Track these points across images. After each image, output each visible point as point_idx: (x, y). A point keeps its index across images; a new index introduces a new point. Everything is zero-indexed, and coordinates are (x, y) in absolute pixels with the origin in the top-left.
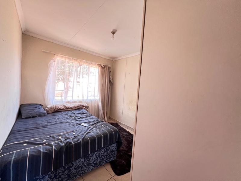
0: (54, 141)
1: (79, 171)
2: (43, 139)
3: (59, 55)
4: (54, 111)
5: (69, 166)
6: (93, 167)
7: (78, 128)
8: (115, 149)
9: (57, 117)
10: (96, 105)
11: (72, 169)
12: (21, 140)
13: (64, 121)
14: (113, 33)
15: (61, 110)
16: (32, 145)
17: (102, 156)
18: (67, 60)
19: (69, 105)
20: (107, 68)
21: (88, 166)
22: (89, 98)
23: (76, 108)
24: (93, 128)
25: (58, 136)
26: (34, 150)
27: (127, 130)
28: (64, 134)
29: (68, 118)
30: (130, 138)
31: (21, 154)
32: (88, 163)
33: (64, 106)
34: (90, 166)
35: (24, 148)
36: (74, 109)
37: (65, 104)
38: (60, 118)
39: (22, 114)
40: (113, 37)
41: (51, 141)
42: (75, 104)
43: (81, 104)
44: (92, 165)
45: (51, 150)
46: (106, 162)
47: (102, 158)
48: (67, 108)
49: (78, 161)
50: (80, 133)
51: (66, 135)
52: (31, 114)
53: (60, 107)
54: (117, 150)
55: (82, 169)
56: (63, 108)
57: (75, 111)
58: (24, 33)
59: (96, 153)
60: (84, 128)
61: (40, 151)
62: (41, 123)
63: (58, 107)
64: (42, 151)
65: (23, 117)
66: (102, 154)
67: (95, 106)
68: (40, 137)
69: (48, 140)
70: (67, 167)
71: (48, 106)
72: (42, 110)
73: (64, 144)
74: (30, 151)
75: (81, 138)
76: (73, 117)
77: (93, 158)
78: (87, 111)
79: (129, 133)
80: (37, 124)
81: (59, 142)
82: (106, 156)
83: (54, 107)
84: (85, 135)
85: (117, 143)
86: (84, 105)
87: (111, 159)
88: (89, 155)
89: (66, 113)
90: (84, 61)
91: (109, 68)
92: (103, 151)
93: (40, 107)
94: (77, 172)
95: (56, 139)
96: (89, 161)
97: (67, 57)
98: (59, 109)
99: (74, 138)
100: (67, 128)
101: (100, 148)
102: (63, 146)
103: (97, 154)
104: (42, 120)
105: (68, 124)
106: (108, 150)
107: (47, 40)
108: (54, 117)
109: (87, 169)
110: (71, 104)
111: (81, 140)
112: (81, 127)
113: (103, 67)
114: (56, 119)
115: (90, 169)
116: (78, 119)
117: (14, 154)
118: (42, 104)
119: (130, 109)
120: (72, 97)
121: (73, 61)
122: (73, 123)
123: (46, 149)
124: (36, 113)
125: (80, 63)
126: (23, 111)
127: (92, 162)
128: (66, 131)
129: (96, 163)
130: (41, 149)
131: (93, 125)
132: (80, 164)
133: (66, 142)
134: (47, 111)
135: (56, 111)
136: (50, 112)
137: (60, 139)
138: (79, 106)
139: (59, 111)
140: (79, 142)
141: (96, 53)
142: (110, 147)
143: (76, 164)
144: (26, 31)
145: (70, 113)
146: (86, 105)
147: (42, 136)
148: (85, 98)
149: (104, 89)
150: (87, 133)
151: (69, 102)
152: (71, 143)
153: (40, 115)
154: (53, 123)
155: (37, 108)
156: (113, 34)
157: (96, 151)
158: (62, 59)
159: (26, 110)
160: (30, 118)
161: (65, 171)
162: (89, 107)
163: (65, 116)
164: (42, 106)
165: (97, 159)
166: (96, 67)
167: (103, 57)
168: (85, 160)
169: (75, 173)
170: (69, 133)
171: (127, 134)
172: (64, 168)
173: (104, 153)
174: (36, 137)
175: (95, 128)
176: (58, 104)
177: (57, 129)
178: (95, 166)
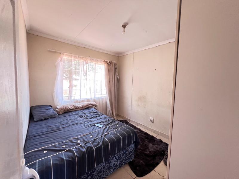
0: (74, 146)
1: (101, 175)
2: (62, 144)
3: (65, 53)
4: (64, 112)
5: (91, 171)
6: (114, 169)
7: (94, 130)
8: (133, 149)
9: (68, 118)
10: (104, 102)
11: (95, 174)
12: (39, 146)
13: (76, 122)
14: (124, 26)
15: (71, 111)
16: (53, 152)
17: (121, 158)
18: (73, 59)
19: (79, 105)
20: (113, 64)
21: (109, 169)
22: (97, 96)
23: (86, 107)
24: (108, 129)
25: (76, 140)
26: (56, 159)
27: (138, 127)
28: (81, 137)
29: (80, 118)
30: (142, 135)
31: (44, 163)
32: (109, 167)
33: (74, 105)
34: (111, 169)
35: (46, 156)
36: (83, 108)
37: (74, 104)
38: (72, 119)
39: (34, 117)
40: (125, 31)
41: (70, 146)
42: (83, 103)
43: (90, 103)
44: (112, 168)
45: (73, 157)
46: (125, 164)
47: (121, 160)
48: (77, 108)
49: (99, 166)
50: (98, 135)
51: (84, 138)
52: (43, 116)
53: (70, 107)
54: (135, 151)
55: (104, 173)
56: (73, 108)
57: (85, 110)
58: (28, 32)
59: (116, 155)
60: (100, 129)
61: (63, 159)
62: (55, 126)
63: (68, 107)
64: (65, 158)
65: (35, 120)
66: (122, 156)
67: (103, 104)
68: (58, 142)
69: (67, 145)
70: (90, 172)
71: (58, 107)
72: (52, 112)
73: (85, 150)
74: (52, 160)
75: (101, 142)
76: (84, 117)
77: (114, 161)
78: (96, 109)
79: (140, 130)
80: (51, 127)
81: (79, 147)
82: (125, 157)
83: (64, 107)
84: (104, 138)
85: (135, 143)
86: (92, 104)
87: (130, 159)
88: (110, 158)
89: (77, 113)
90: (90, 58)
91: (115, 64)
92: (123, 153)
93: (50, 108)
94: (99, 177)
95: (75, 144)
96: (110, 164)
97: (73, 55)
98: (69, 109)
99: (93, 142)
100: (83, 130)
101: (119, 150)
102: (85, 152)
103: (117, 157)
104: (54, 122)
105: (81, 125)
106: (127, 151)
107: (52, 39)
108: (66, 118)
109: (108, 172)
110: (80, 103)
111: (101, 143)
112: (96, 128)
113: (109, 64)
114: (69, 120)
115: (111, 172)
116: (90, 120)
117: (37, 163)
118: (51, 105)
119: (139, 105)
120: (80, 96)
121: (79, 59)
122: (86, 124)
123: (68, 156)
124: (48, 115)
125: (86, 61)
126: (34, 113)
127: (113, 165)
128: (83, 134)
129: (116, 166)
130: (63, 156)
131: (107, 125)
132: (102, 168)
133: (87, 146)
134: (58, 112)
135: (67, 112)
136: (61, 113)
137: (79, 144)
138: (88, 105)
139: (69, 111)
140: (99, 146)
141: (102, 50)
142: (128, 147)
143: (98, 169)
144: (30, 30)
145: (81, 113)
146: (95, 103)
147: (60, 140)
148: (93, 96)
149: (111, 86)
150: (105, 135)
151: (77, 101)
152: (91, 148)
153: (52, 117)
154: (67, 126)
155: (47, 109)
156: (124, 28)
157: (116, 154)
158: (68, 58)
159: (37, 112)
160: (42, 120)
161: (88, 176)
162: (97, 105)
163: (76, 116)
164: (51, 106)
165: (117, 161)
166: (102, 64)
167: (109, 53)
168: (106, 164)
169: (97, 177)
170: (86, 136)
171: (139, 131)
172: (87, 174)
173: (123, 155)
174: (54, 143)
175: (111, 128)
176: (68, 104)
177: (72, 132)
178: (115, 169)
